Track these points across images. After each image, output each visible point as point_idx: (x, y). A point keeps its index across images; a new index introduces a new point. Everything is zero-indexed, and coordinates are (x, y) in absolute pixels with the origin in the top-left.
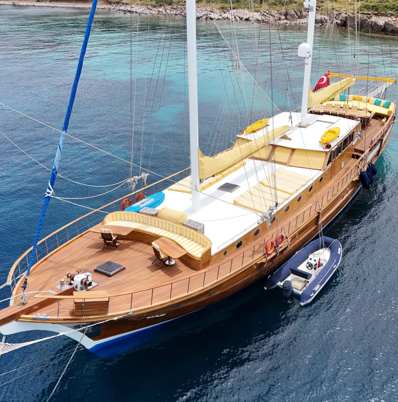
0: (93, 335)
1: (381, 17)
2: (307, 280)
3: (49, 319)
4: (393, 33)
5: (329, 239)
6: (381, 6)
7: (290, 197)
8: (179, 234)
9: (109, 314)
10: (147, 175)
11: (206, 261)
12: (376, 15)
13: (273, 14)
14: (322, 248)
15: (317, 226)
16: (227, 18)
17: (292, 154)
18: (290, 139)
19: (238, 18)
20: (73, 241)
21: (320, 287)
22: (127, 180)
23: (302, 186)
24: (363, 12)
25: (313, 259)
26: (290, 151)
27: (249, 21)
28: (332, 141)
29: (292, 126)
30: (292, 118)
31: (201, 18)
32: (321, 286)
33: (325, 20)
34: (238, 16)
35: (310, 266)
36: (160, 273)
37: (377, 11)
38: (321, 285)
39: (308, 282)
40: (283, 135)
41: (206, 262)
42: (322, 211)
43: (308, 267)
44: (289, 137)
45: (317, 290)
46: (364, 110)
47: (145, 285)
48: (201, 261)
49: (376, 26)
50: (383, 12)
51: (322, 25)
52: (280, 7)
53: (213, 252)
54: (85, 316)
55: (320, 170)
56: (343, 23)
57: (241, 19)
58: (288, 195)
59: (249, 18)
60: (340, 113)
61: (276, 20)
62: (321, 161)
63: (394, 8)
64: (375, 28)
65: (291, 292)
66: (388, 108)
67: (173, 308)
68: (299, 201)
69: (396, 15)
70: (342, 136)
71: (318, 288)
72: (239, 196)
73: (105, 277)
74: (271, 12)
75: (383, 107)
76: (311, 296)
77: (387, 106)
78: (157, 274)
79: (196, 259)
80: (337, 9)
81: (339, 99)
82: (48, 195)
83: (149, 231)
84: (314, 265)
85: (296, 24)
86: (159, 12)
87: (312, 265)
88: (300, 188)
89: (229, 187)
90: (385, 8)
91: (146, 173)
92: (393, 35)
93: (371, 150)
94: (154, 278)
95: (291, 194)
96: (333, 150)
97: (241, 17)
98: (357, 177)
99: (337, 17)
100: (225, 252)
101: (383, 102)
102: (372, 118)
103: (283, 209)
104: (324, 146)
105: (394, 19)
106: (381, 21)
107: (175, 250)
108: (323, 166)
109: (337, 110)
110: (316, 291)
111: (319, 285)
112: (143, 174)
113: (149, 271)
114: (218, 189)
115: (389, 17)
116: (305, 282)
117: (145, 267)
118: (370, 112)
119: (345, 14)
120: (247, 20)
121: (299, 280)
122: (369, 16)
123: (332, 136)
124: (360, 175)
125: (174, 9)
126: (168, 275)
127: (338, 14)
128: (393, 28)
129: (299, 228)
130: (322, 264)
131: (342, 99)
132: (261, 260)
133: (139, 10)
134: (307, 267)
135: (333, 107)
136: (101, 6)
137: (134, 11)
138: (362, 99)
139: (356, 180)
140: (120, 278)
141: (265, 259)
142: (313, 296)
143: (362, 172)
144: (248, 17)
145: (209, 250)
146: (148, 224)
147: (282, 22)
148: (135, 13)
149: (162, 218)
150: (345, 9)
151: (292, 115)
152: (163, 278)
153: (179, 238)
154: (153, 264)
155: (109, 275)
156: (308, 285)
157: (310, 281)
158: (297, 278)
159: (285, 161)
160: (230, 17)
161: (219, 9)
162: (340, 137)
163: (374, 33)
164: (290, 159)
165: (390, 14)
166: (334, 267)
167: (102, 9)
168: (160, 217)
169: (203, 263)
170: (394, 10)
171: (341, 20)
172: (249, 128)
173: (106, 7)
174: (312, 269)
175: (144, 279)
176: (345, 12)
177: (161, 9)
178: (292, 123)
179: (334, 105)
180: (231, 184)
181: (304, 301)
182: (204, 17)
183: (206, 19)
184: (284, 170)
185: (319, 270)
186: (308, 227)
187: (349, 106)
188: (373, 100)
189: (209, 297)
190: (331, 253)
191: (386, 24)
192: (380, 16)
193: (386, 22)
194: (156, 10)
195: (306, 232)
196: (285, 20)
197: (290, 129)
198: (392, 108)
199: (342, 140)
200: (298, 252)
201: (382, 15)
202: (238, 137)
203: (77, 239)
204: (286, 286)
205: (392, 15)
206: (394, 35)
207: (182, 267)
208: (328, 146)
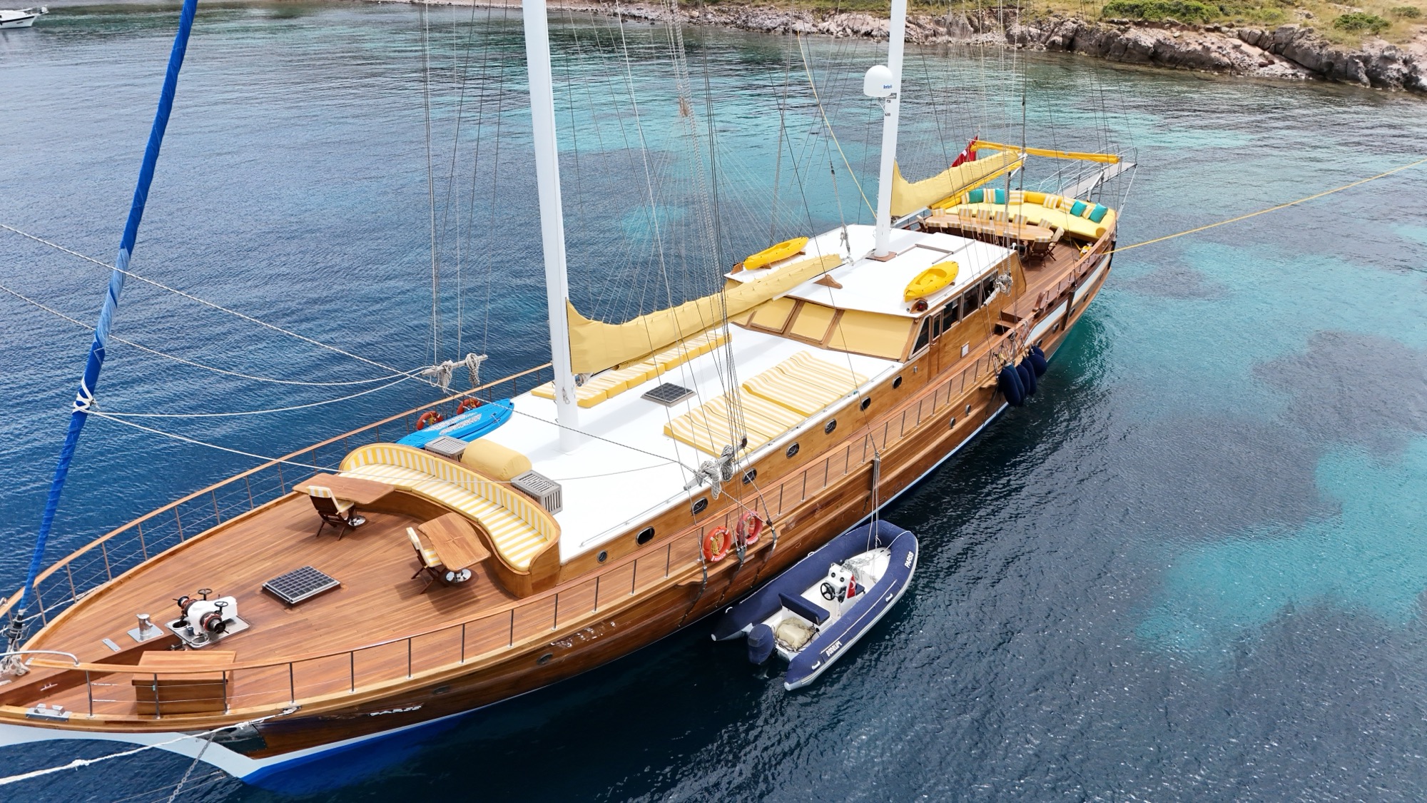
0: (248, 745)
1: (1148, 29)
2: (816, 626)
3: (68, 719)
4: (1174, 63)
5: (891, 527)
6: (1150, 6)
7: (803, 423)
8: (499, 507)
9: (228, 713)
10: (479, 359)
11: (543, 578)
12: (1138, 24)
13: (921, 22)
14: (872, 547)
15: (869, 492)
16: (828, 31)
17: (835, 321)
18: (839, 287)
19: (849, 31)
20: (267, 509)
21: (841, 647)
22: (424, 369)
23: (842, 396)
24: (1112, 19)
25: (839, 575)
26: (832, 314)
27: (872, 36)
28: (933, 294)
29: (851, 256)
30: (849, 237)
31: (773, 32)
32: (843, 645)
33: (1031, 36)
34: (849, 28)
35: (828, 591)
36: (424, 602)
37: (1142, 15)
38: (844, 641)
39: (818, 630)
40: (823, 276)
41: (545, 579)
42: (883, 460)
43: (825, 593)
44: (838, 281)
45: (832, 655)
46: (1042, 225)
47: (368, 635)
48: (529, 578)
49: (1137, 49)
50: (1152, 20)
51: (1024, 46)
52: (938, 7)
53: (566, 555)
54: (162, 714)
55: (898, 360)
56: (1067, 42)
57: (855, 32)
58: (799, 418)
59: (872, 31)
60: (982, 230)
61: (927, 37)
62: (903, 338)
63: (1178, 11)
64: (1134, 52)
65: (769, 653)
66: (1099, 221)
67: (435, 692)
68: (830, 434)
69: (1182, 24)
70: (963, 284)
71: (835, 650)
72: (680, 417)
73: (279, 608)
74: (917, 19)
75: (1089, 218)
76: (814, 667)
77: (1098, 217)
78: (412, 605)
79: (515, 572)
80: (1056, 13)
81: (994, 200)
82: (78, 409)
83: (433, 495)
84: (837, 590)
85: (968, 44)
86: (692, 17)
87: (833, 590)
88: (835, 402)
89: (668, 394)
90: (1159, 11)
91: (479, 354)
92: (1171, 69)
93: (1038, 317)
94: (398, 617)
95: (809, 416)
96: (932, 314)
97: (856, 28)
98: (994, 378)
99: (1056, 30)
100: (602, 555)
101: (1091, 207)
102: (1057, 243)
103: (781, 451)
104: (911, 304)
105: (1177, 34)
106: (1148, 38)
107: (463, 548)
108: (906, 350)
109: (982, 223)
110: (829, 658)
111: (839, 643)
112: (469, 355)
113: (396, 595)
114: (642, 397)
115: (1166, 29)
116: (810, 629)
117: (392, 586)
118: (1054, 230)
119: (1074, 23)
120: (868, 34)
121: (798, 623)
122: (1122, 27)
123: (937, 281)
124: (1000, 375)
125: (724, 12)
126: (438, 610)
127: (1058, 23)
128: (1172, 53)
129: (814, 498)
130: (862, 589)
131: (1002, 200)
132: (691, 576)
133: (653, 14)
134: (823, 594)
135: (974, 216)
136: (581, 5)
137: (643, 16)
138: (1044, 199)
139: (991, 387)
140: (313, 613)
141: (702, 576)
142: (819, 668)
143: (1007, 368)
144: (869, 29)
145: (554, 550)
146: (438, 478)
147: (939, 40)
148: (643, 19)
149: (466, 466)
150: (1074, 13)
151: (848, 232)
152: (426, 614)
153: (497, 514)
154: (414, 577)
155: (289, 603)
156: (816, 636)
157: (823, 628)
158: (795, 618)
159: (819, 338)
160: (833, 28)
161: (813, 12)
162: (956, 285)
163: (1132, 64)
164: (830, 333)
165: (1169, 22)
166: (887, 599)
167: (582, 11)
168: (466, 464)
169: (534, 581)
170: (1178, 14)
171: (1063, 36)
172: (755, 259)
173: (590, 9)
174: (832, 599)
175: (373, 619)
176: (1073, 19)
177: (696, 13)
178: (849, 249)
179: (974, 212)
180: (676, 387)
181: (794, 680)
182: (781, 29)
183: (785, 32)
184: (811, 357)
185: (849, 603)
186: (841, 496)
187: (1007, 214)
188: (1069, 201)
189: (537, 667)
190: (890, 563)
191: (1159, 43)
192: (1147, 26)
193: (1158, 40)
194: (687, 14)
195: (837, 507)
196: (947, 36)
197: (844, 262)
198: (1108, 222)
199: (962, 291)
200: (813, 553)
201: (1153, 25)
202: (729, 279)
203: (277, 504)
204: (756, 639)
205: (1173, 25)
206: (1175, 68)
207: (485, 589)
208: (921, 306)
